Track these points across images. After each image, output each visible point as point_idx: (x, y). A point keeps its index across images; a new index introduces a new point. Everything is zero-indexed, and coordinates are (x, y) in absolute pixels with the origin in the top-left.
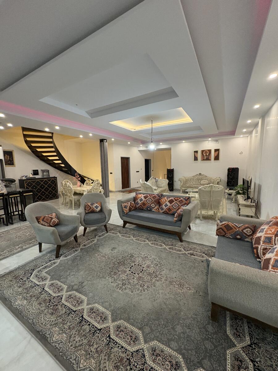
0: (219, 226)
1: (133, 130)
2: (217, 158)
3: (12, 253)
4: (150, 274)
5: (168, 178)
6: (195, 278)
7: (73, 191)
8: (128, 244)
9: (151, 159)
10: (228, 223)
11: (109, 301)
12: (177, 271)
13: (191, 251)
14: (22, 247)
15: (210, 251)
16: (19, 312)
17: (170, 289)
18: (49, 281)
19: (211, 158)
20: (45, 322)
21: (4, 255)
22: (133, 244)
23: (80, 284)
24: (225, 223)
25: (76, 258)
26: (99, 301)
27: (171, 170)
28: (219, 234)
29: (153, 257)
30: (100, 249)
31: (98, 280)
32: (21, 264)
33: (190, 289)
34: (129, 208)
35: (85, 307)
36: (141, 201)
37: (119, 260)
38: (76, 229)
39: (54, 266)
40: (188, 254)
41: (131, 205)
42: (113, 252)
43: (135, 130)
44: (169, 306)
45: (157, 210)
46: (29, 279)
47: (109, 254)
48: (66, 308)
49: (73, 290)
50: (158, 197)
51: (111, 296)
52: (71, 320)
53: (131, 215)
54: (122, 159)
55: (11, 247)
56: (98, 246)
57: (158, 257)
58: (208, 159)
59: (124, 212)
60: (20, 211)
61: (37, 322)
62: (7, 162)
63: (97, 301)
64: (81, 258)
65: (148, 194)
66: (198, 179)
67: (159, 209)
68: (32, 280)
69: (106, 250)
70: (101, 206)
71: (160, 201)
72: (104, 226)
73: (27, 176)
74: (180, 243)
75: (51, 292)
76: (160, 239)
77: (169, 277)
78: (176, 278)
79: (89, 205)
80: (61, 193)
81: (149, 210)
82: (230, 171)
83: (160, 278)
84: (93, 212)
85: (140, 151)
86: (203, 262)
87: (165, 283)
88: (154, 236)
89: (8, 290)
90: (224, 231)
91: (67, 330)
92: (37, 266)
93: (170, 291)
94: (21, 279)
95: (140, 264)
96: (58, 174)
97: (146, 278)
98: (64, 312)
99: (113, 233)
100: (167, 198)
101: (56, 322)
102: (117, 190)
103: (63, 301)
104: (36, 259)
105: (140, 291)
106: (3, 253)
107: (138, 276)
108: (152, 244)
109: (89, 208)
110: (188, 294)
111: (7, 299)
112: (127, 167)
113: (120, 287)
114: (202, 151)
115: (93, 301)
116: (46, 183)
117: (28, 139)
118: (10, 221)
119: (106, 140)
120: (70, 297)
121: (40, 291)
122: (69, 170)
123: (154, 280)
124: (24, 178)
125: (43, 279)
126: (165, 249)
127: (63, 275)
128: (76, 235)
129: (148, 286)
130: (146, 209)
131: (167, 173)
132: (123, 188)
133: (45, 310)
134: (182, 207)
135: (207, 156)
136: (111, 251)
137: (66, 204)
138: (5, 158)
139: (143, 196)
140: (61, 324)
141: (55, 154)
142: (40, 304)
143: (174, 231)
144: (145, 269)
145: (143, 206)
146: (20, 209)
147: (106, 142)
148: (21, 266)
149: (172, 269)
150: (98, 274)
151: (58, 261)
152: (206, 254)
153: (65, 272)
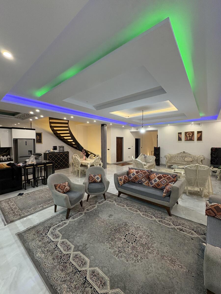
0: (208, 207)
1: (127, 118)
2: (200, 139)
3: (36, 210)
4: (142, 245)
5: (155, 154)
6: (186, 256)
7: (80, 163)
8: (122, 213)
9: (140, 139)
10: (218, 205)
11: (108, 266)
12: (168, 245)
13: (180, 227)
14: (43, 206)
15: (199, 229)
16: (39, 264)
17: (162, 264)
18: (61, 239)
19: (194, 138)
20: (57, 277)
21: (31, 212)
22: (127, 213)
23: (83, 245)
24: (215, 205)
25: (81, 221)
26: (99, 265)
27: (157, 148)
28: (208, 214)
29: (144, 227)
30: (100, 215)
31: (99, 244)
32: (41, 221)
33: (182, 267)
34: (123, 181)
35: (88, 268)
36: (133, 176)
37: (115, 227)
38: (82, 196)
39: (65, 226)
40: (178, 229)
41: (125, 178)
42: (110, 219)
43: (129, 117)
44: (163, 283)
45: (147, 184)
46: (46, 235)
47: (107, 220)
48: (73, 267)
49: (78, 250)
50: (148, 173)
51: (109, 261)
52: (77, 280)
53: (125, 187)
54: (118, 138)
55: (36, 205)
56: (98, 212)
57: (149, 229)
58: (191, 139)
59: (120, 184)
60: (43, 176)
61: (51, 276)
62: (37, 141)
63: (97, 265)
64: (85, 221)
65: (139, 169)
66: (182, 157)
67: (148, 183)
68: (48, 236)
69: (104, 216)
70: (101, 178)
71: (150, 176)
72: (103, 194)
73: (49, 151)
74: (169, 217)
75: (62, 249)
76: (151, 210)
77: (161, 251)
78: (167, 252)
79: (92, 176)
80: (71, 164)
81: (140, 183)
82: (214, 150)
83: (152, 250)
84: (95, 182)
85: (131, 132)
86: (193, 239)
87: (157, 257)
88: (145, 207)
89: (32, 242)
90: (214, 212)
91: (73, 289)
92: (52, 224)
93: (162, 266)
94: (41, 234)
95: (133, 234)
96: (70, 150)
97: (140, 249)
98: (71, 271)
99: (110, 201)
100: (156, 175)
101: (65, 279)
102: (112, 163)
103: (71, 260)
104: (52, 218)
105: (134, 261)
106: (30, 210)
107: (132, 245)
108: (143, 214)
109: (92, 179)
110: (180, 272)
111: (31, 251)
112: (121, 144)
113: (116, 254)
114: (185, 132)
115: (94, 264)
116: (61, 156)
117: (52, 125)
118: (36, 184)
119: (106, 125)
120: (76, 257)
121: (54, 247)
122: (78, 147)
123: (146, 252)
124: (47, 152)
125: (57, 237)
126: (155, 221)
127: (71, 235)
128: (82, 201)
129: (141, 258)
130: (137, 183)
131: (154, 150)
132: (117, 161)
133: (57, 265)
134: (170, 184)
135: (190, 137)
136: (108, 218)
137: (74, 173)
138: (37, 138)
139: (135, 171)
140: (69, 282)
141: (69, 135)
142: (54, 259)
143: (163, 205)
144: (138, 240)
145: (135, 180)
146: (43, 175)
147: (106, 126)
148: (42, 223)
149: (163, 242)
150: (98, 238)
151: (68, 221)
152: (195, 232)
153: (72, 232)
